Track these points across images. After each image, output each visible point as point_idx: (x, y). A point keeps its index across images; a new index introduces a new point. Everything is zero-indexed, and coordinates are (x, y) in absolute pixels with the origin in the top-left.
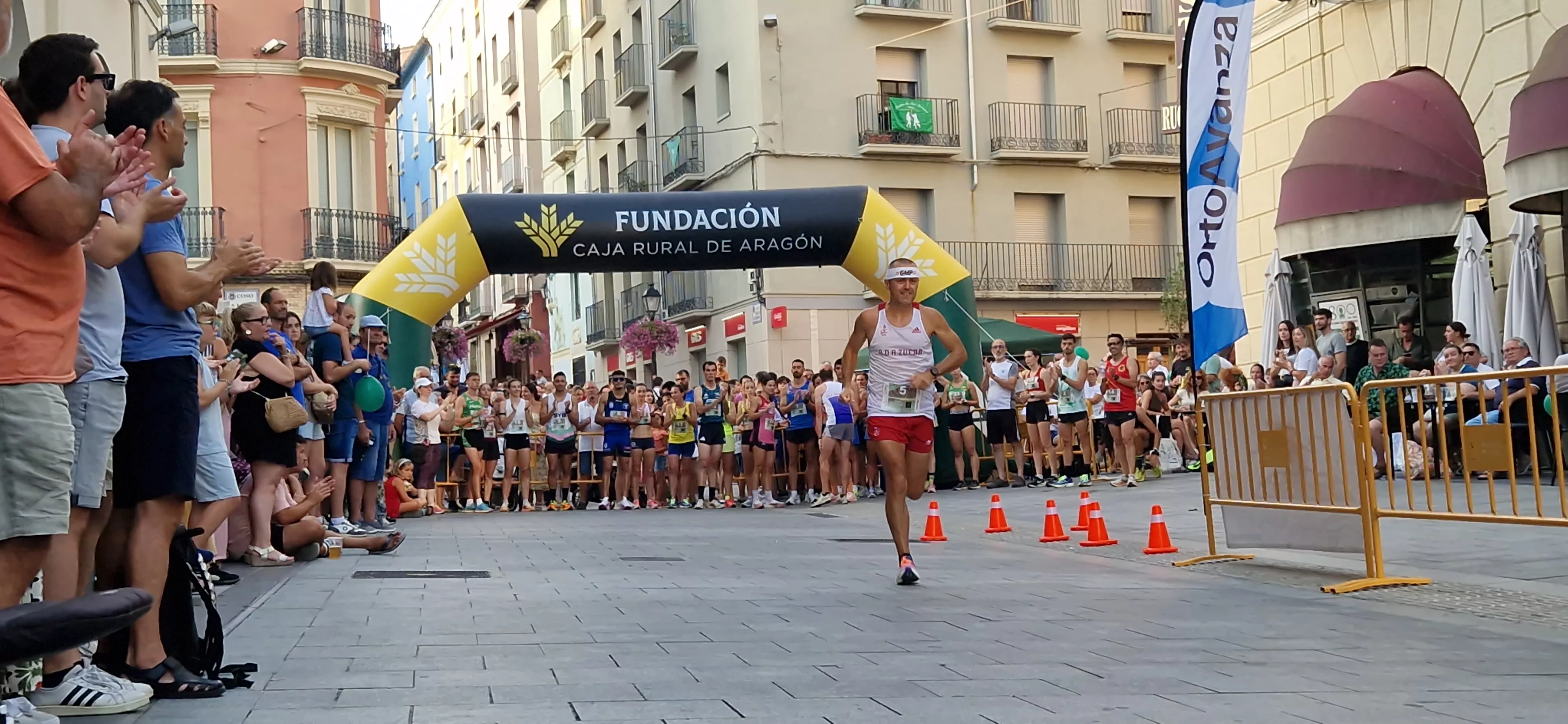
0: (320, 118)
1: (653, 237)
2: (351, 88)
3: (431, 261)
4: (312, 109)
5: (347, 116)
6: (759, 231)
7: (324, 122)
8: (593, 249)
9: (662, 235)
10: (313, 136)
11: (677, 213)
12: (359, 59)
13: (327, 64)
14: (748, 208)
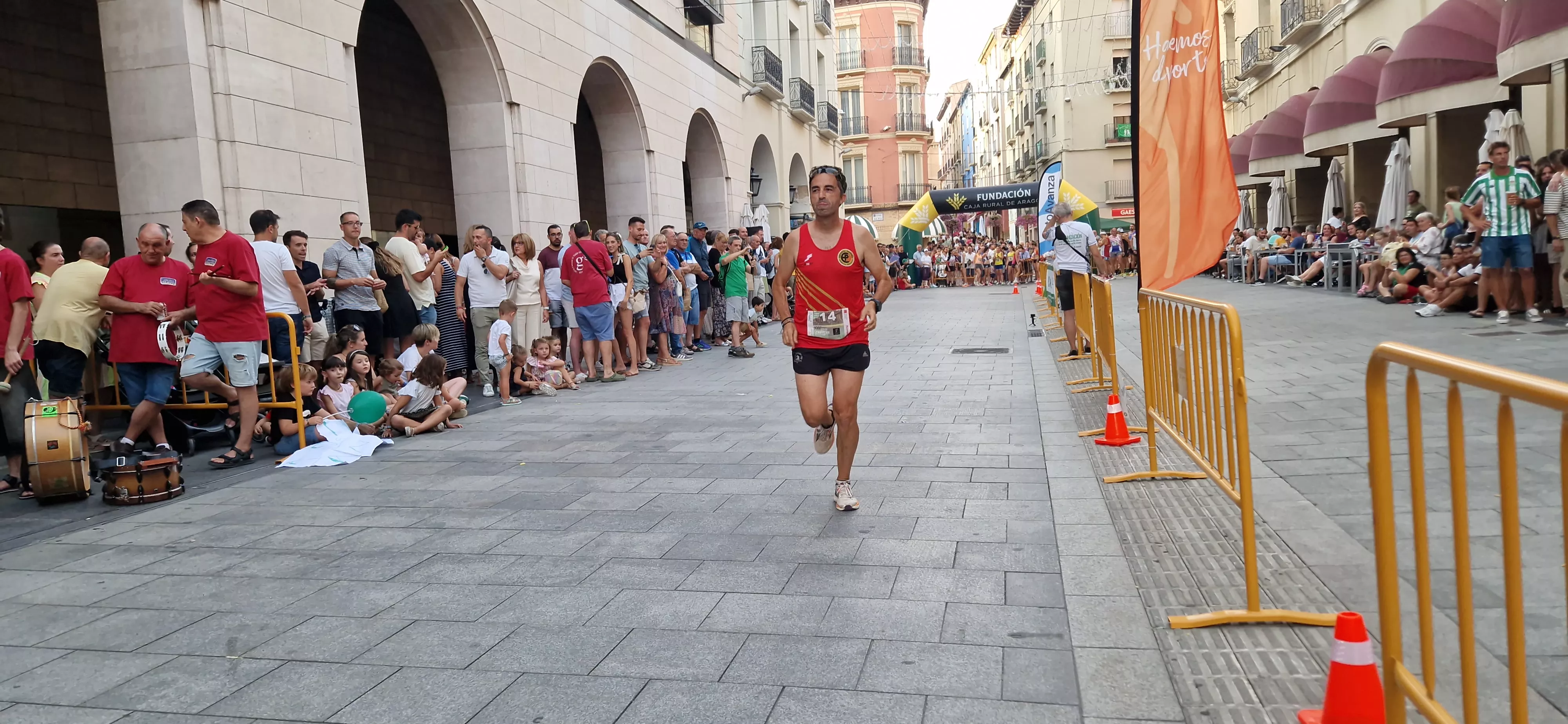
0: (903, 151)
1: (989, 202)
2: (913, 140)
3: (921, 213)
4: (900, 149)
5: (912, 150)
6: (1024, 198)
7: (904, 152)
8: (970, 206)
9: (992, 201)
10: (901, 158)
11: (997, 194)
12: (917, 129)
13: (906, 133)
14: (1020, 190)
